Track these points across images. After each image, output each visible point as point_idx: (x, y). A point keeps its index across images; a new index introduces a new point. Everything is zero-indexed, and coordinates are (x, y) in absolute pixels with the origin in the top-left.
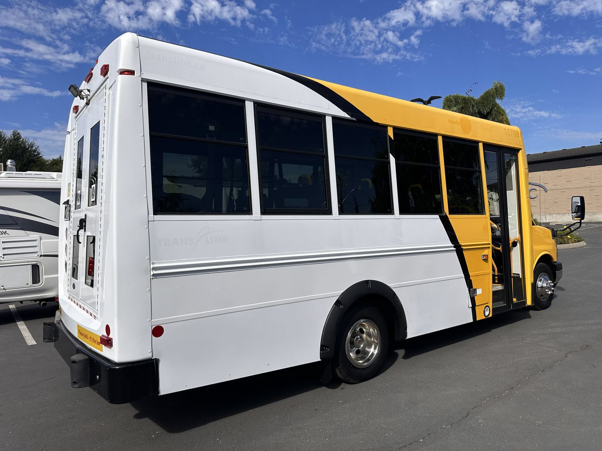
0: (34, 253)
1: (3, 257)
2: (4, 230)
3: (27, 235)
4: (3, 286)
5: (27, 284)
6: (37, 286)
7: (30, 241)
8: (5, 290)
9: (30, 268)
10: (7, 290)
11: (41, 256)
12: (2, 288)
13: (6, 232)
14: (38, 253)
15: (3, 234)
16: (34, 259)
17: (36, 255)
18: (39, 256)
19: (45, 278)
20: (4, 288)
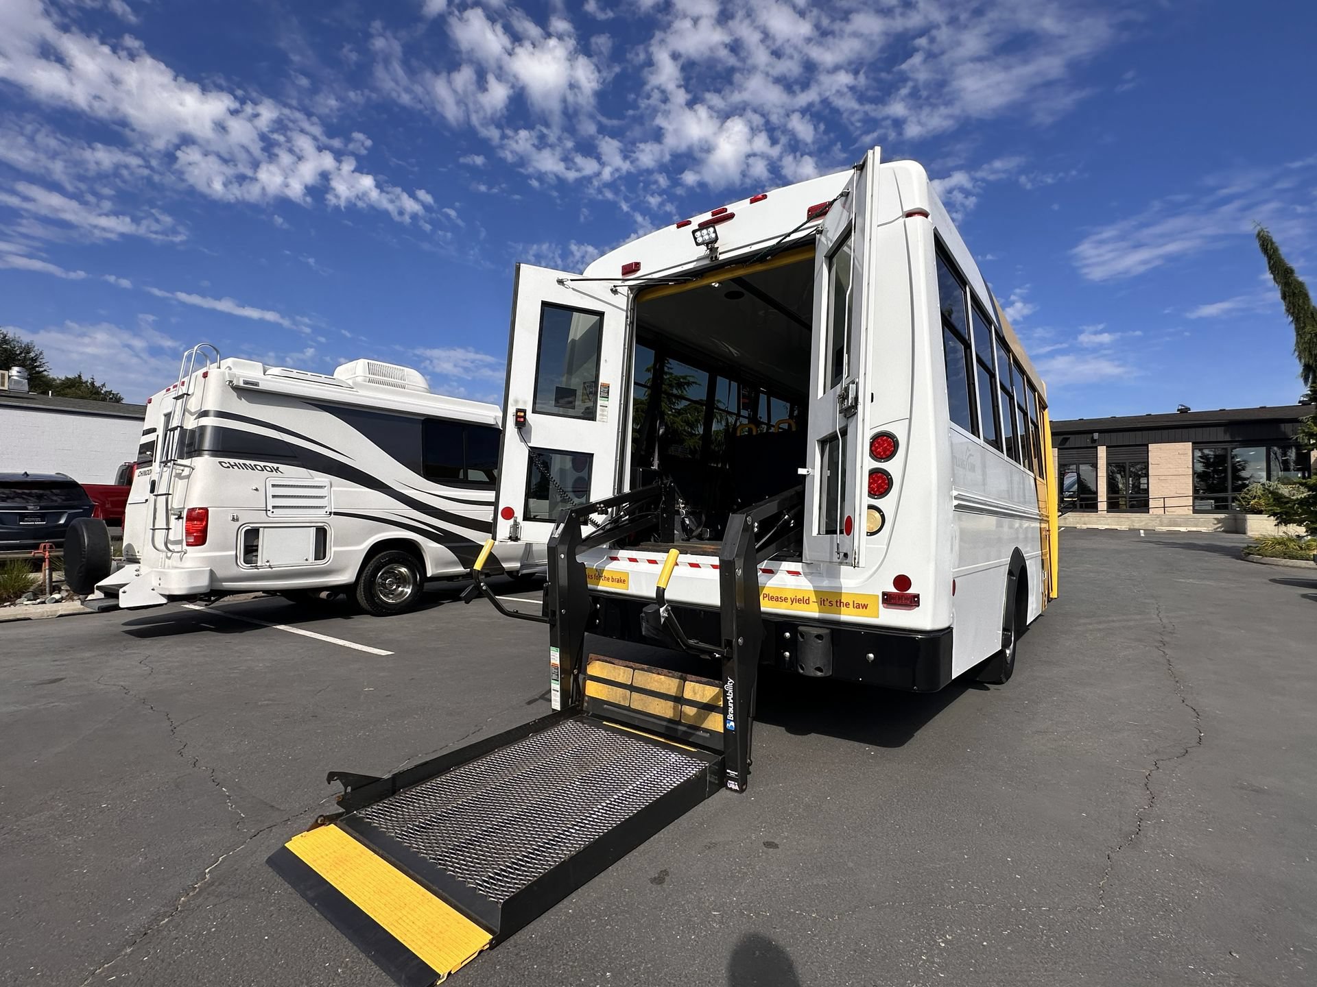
0: (320, 507)
1: (272, 510)
2: (275, 465)
3: (310, 477)
4: (268, 562)
5: (307, 560)
6: (321, 564)
7: (314, 487)
8: (271, 568)
9: (313, 531)
10: (274, 569)
11: (330, 513)
12: (268, 564)
13: (278, 468)
14: (327, 509)
15: (272, 471)
16: (319, 517)
17: (322, 512)
18: (328, 513)
19: (335, 552)
20: (270, 565)
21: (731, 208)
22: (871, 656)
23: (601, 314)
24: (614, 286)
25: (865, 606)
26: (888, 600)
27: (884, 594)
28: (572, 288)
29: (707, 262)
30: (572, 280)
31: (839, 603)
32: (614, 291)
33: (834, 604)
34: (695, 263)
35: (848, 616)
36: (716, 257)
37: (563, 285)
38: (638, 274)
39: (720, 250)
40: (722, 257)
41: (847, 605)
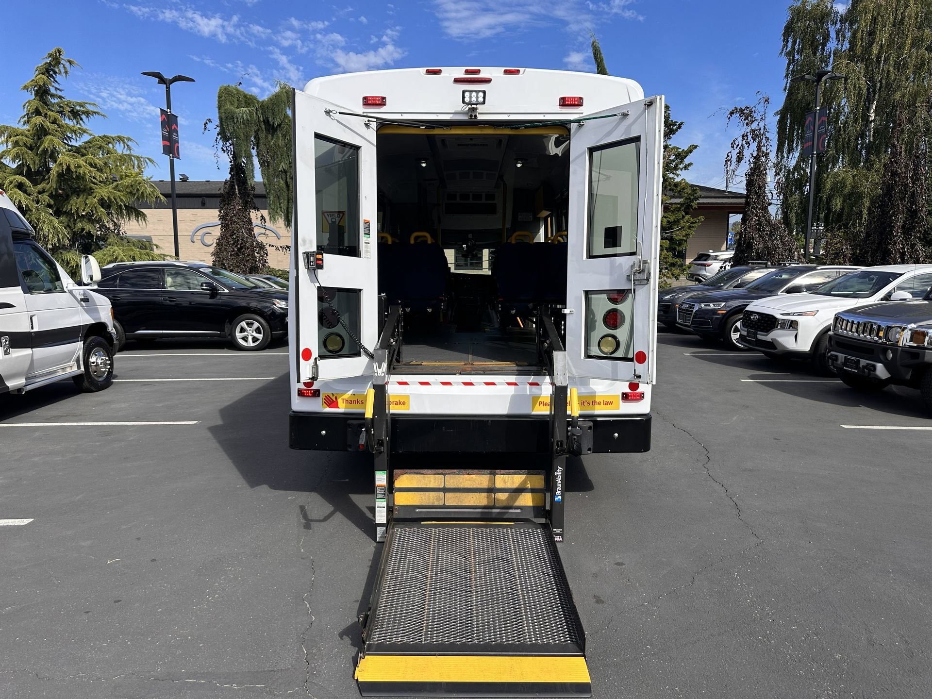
21: (485, 72)
22: (616, 435)
23: (357, 148)
24: (369, 121)
25: (611, 403)
26: (625, 397)
27: (623, 394)
28: (337, 120)
29: (465, 118)
30: (340, 113)
31: (594, 403)
32: (367, 125)
33: (591, 403)
34: (452, 115)
35: (598, 411)
36: (475, 116)
37: (330, 116)
38: (383, 109)
39: (479, 111)
40: (480, 117)
41: (599, 403)
